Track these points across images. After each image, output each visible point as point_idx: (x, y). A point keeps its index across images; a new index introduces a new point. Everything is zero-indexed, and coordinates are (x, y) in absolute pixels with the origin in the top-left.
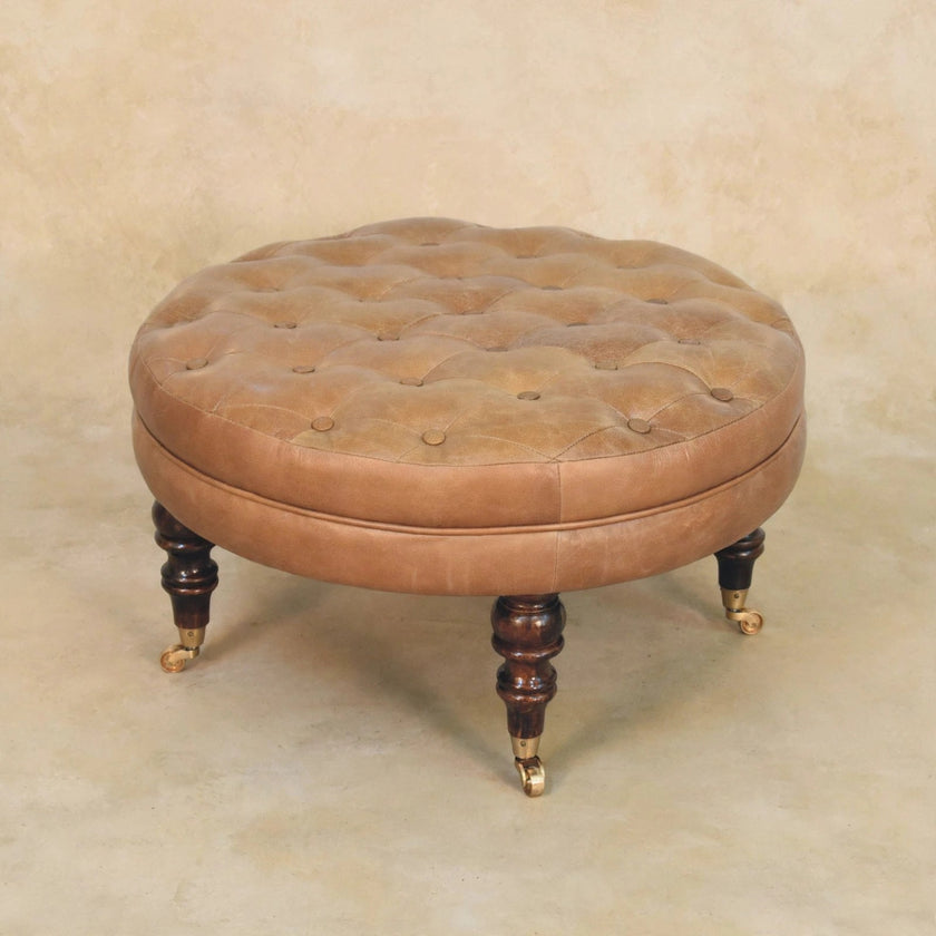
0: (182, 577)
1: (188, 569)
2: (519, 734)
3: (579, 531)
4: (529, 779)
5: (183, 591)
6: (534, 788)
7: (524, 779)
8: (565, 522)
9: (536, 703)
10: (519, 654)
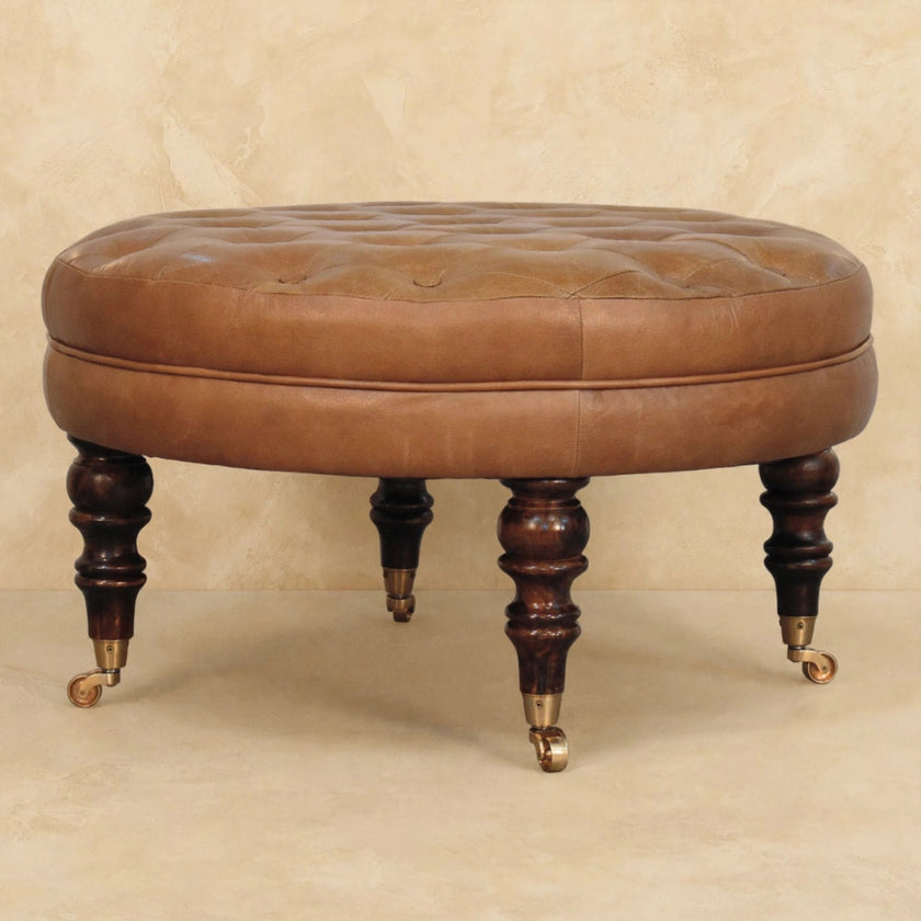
0: (102, 563)
1: (109, 549)
2: (535, 689)
3: (604, 393)
4: (548, 749)
5: (102, 583)
6: (554, 760)
7: (542, 751)
8: (587, 380)
9: (556, 641)
10: (533, 568)
